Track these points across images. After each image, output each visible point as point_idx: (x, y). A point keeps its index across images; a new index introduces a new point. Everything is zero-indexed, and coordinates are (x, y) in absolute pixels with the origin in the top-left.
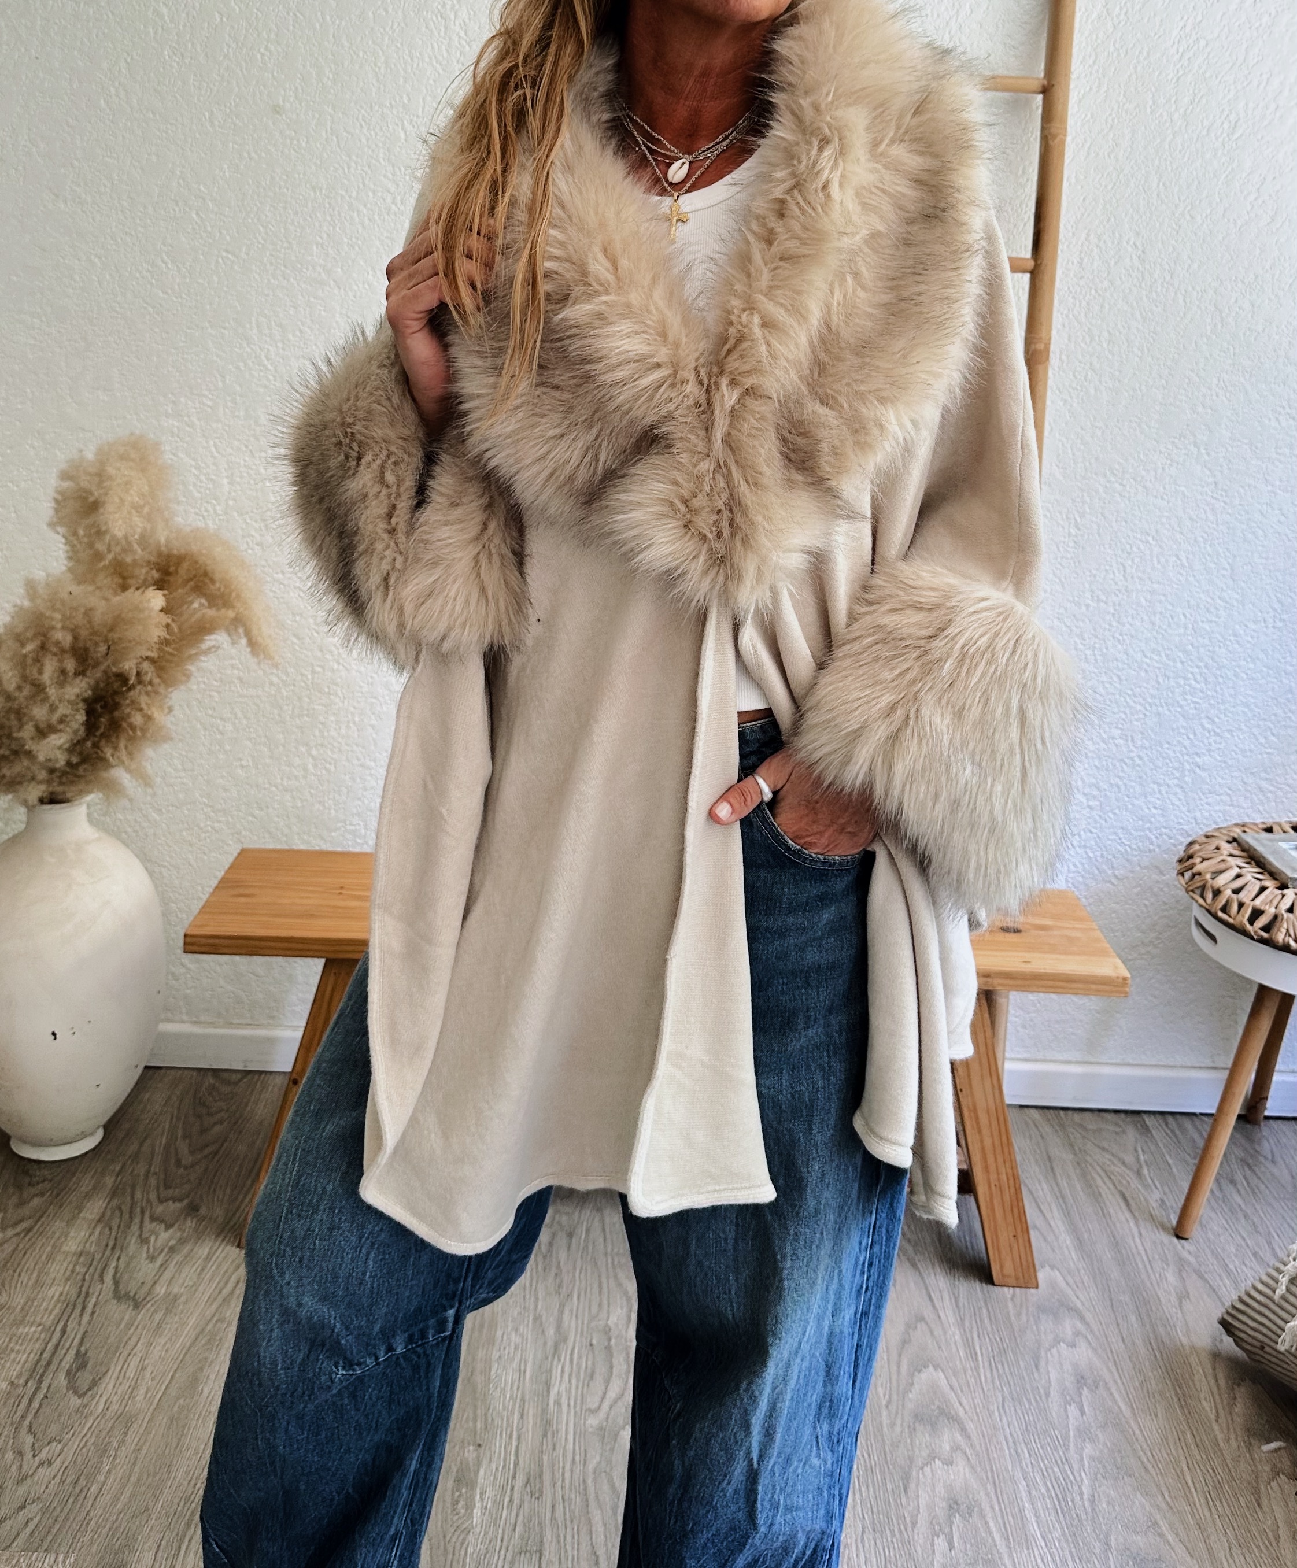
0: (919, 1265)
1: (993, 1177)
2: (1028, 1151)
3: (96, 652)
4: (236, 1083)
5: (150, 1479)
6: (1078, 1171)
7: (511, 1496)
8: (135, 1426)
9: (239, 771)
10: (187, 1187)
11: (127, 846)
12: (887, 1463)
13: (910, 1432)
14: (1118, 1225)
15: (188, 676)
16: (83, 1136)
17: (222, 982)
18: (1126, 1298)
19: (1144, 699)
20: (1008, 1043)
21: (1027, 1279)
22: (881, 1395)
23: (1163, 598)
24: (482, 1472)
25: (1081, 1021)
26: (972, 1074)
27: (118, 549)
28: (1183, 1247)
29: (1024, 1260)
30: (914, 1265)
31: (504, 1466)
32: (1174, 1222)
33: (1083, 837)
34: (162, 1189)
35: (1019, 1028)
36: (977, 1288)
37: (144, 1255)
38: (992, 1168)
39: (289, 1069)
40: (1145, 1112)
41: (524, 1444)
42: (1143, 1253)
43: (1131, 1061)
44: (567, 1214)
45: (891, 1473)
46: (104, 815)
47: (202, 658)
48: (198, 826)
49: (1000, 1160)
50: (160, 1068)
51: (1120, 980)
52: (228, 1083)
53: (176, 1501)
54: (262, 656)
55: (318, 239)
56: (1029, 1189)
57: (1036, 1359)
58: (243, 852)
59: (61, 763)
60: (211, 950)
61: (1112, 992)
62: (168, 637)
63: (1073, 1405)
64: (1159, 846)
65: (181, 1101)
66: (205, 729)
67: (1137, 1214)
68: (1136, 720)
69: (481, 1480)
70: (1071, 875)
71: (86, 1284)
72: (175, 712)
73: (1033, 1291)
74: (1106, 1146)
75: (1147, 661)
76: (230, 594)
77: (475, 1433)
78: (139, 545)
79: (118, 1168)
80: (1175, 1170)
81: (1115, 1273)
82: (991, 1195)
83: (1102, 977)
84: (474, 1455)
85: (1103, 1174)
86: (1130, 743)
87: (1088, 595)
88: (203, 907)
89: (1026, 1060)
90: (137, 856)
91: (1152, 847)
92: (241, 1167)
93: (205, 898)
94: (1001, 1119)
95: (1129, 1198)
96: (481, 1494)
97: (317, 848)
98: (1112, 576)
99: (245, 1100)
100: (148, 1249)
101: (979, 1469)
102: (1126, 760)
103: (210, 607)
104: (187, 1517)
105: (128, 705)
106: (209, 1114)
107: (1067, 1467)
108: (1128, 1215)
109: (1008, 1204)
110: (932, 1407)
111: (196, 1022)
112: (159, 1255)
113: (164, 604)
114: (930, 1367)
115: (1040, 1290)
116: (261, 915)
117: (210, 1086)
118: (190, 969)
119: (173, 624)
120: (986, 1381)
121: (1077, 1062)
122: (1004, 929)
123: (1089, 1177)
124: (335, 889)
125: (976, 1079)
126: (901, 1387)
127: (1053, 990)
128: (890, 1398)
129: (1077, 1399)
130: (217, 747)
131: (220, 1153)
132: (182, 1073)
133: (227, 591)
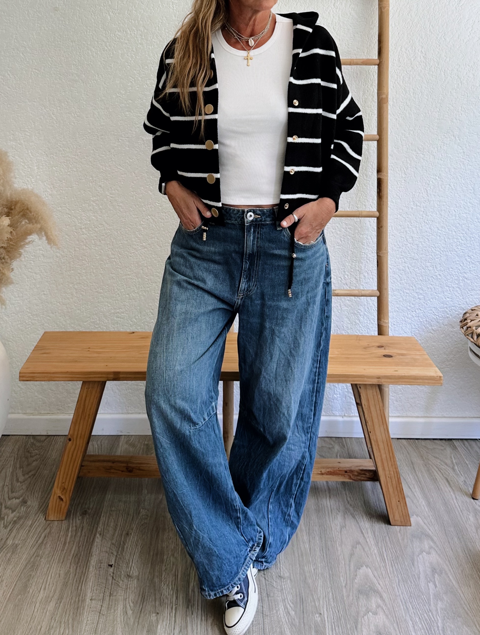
0: (356, 516)
1: (387, 473)
2: (402, 460)
4: (43, 441)
6: (425, 469)
9: (43, 296)
10: (22, 491)
12: (347, 614)
13: (357, 599)
14: (445, 494)
15: (20, 255)
17: (36, 394)
18: (452, 529)
19: (440, 249)
20: (390, 409)
21: (406, 522)
22: (342, 581)
23: (444, 203)
24: (159, 627)
25: (422, 398)
26: (375, 423)
28: (476, 503)
29: (404, 512)
30: (354, 517)
31: (170, 623)
32: (471, 491)
33: (417, 312)
34: (10, 493)
35: (395, 402)
36: (384, 526)
37: (2, 525)
38: (387, 469)
39: (67, 434)
40: (454, 439)
41: (178, 611)
42: (458, 507)
43: (446, 416)
45: (349, 620)
47: (26, 246)
48: (25, 322)
49: (390, 464)
50: (9, 435)
51: (438, 378)
52: (39, 441)
54: (52, 245)
55: (74, 62)
56: (404, 479)
57: (413, 561)
58: (45, 333)
60: (31, 379)
61: (435, 383)
62: (11, 237)
63: (431, 583)
64: (451, 315)
65: (18, 450)
66: (28, 278)
67: (454, 488)
68: (437, 258)
69: (159, 631)
70: (413, 330)
72: (14, 271)
73: (409, 527)
74: (438, 457)
75: (440, 231)
77: (156, 607)
80: (469, 466)
81: (446, 517)
82: (387, 481)
83: (430, 376)
84: (155, 618)
85: (437, 470)
86: (435, 269)
87: (412, 203)
88: (28, 359)
89: (399, 417)
91: (448, 316)
92: (46, 481)
93: (28, 355)
94: (389, 444)
95: (450, 482)
97: (78, 330)
98: (422, 195)
99: (47, 449)
100: (4, 522)
101: (390, 616)
102: (434, 277)
103: (29, 223)
106: (31, 457)
107: (430, 614)
108: (450, 489)
109: (395, 486)
110: (366, 586)
111: (25, 413)
112: (9, 525)
113: (9, 223)
114: (364, 566)
115: (412, 527)
116: (53, 362)
117: (31, 443)
118: (22, 388)
119: (13, 232)
120: (390, 572)
121: (422, 417)
122: (385, 356)
123: (431, 471)
124: (87, 349)
125: (376, 426)
126: (351, 577)
127: (409, 383)
128: (346, 582)
129: (433, 580)
130: (33, 286)
131: (36, 475)
132: (18, 438)
133: (37, 216)
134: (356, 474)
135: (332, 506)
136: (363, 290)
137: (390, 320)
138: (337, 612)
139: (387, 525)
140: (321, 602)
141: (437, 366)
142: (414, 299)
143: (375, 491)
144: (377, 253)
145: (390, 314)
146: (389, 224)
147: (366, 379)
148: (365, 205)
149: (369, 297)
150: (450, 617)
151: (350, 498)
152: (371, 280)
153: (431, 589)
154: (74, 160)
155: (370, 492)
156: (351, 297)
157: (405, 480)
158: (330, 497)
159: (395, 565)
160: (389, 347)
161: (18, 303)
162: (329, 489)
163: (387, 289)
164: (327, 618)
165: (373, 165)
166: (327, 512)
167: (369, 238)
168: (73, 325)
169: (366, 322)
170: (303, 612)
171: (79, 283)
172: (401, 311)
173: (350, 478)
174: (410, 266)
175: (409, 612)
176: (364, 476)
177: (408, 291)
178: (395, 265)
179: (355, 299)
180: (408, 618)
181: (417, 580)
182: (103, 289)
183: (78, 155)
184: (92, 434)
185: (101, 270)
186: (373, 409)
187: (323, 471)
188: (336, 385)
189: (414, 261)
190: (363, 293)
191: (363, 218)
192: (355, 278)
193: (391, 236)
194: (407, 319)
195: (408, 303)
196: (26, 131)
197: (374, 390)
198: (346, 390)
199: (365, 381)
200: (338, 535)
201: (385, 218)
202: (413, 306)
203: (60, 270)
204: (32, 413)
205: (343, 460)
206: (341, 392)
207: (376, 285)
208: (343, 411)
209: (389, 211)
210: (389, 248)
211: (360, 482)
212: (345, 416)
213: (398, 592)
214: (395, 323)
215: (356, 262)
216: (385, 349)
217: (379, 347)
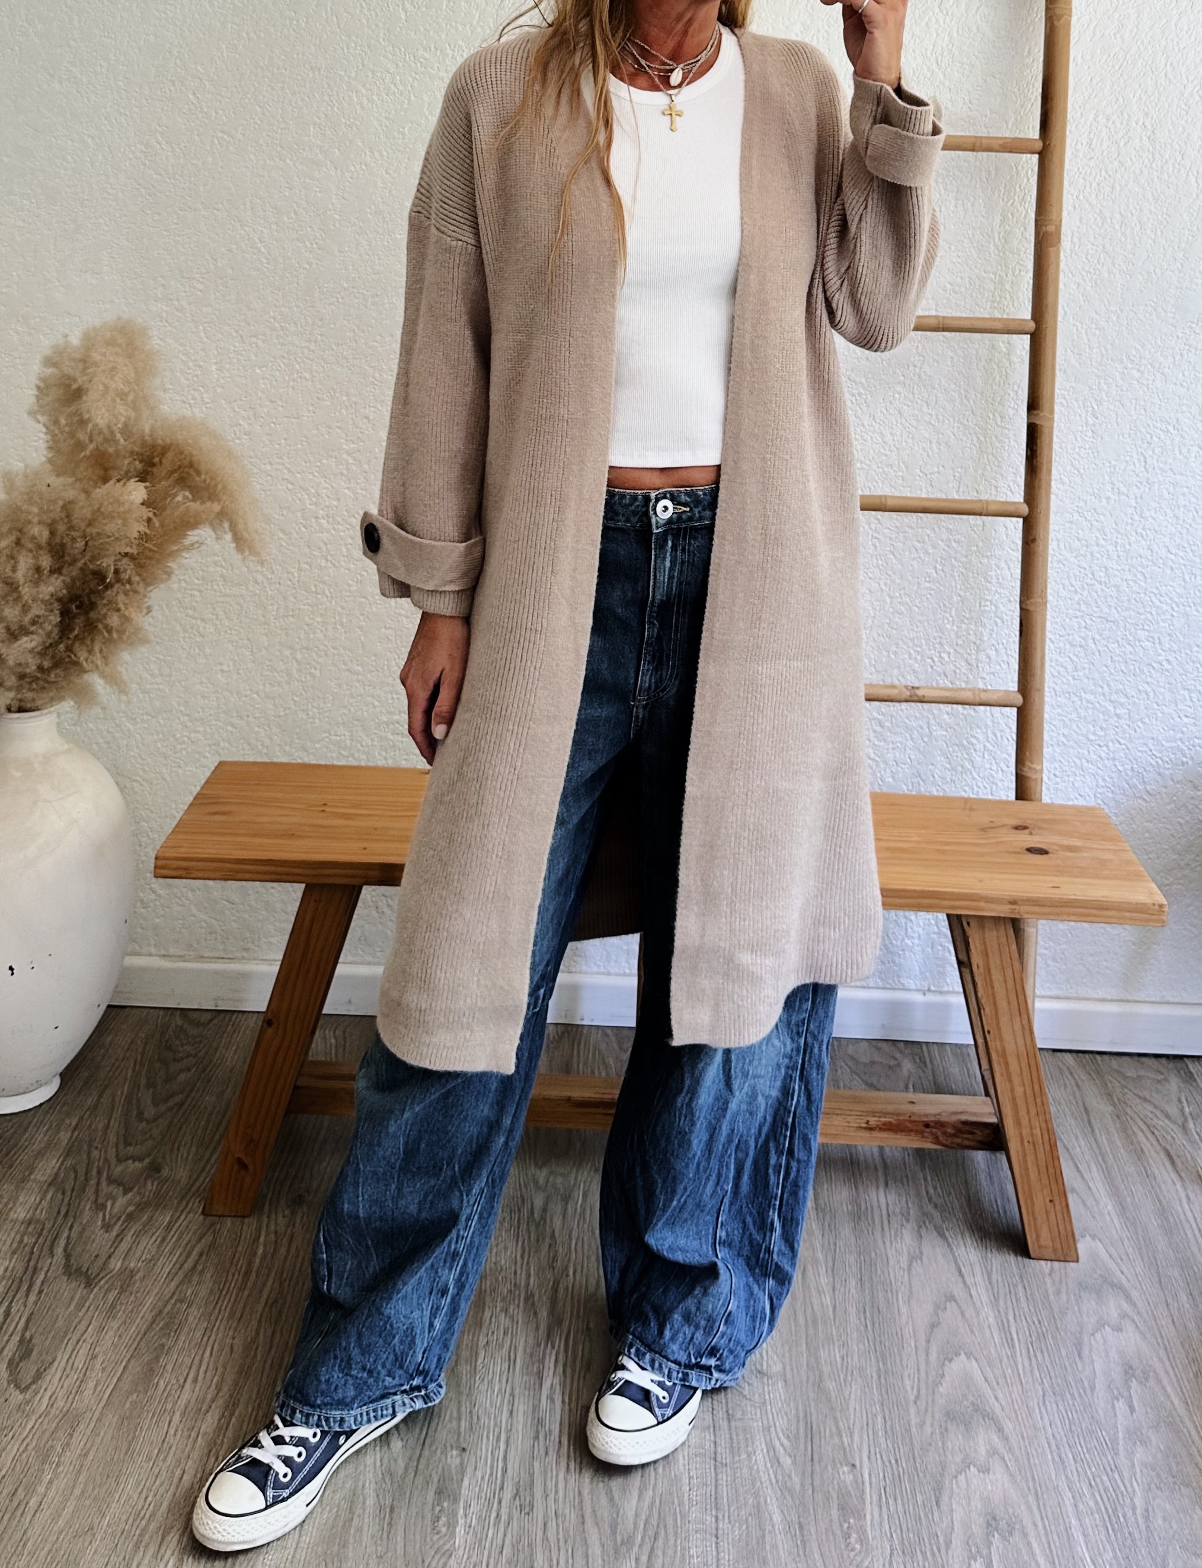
0: (947, 1234)
1: (1026, 1131)
2: (1063, 1102)
3: (72, 548)
4: (205, 1025)
5: (97, 1490)
6: (1118, 1125)
7: (499, 1510)
8: (82, 1426)
9: (219, 676)
10: (150, 1143)
11: (98, 759)
12: (916, 1470)
13: (941, 1433)
14: (1163, 1187)
15: (169, 574)
16: (39, 1084)
17: (194, 911)
18: (1175, 1273)
19: (1171, 599)
20: (1037, 979)
21: (1066, 1252)
22: (909, 1388)
23: (1185, 490)
24: (466, 1482)
25: (1115, 954)
26: (1000, 1012)
27: (100, 439)
29: (1061, 1227)
30: (942, 1235)
31: (491, 1474)
33: (1112, 749)
34: (121, 1146)
35: (1049, 962)
36: (1012, 1260)
37: (99, 1223)
38: (1025, 1121)
39: (264, 1009)
40: (1188, 1057)
41: (513, 1447)
42: (1192, 1221)
43: (1171, 1000)
44: (563, 1175)
45: (920, 1483)
46: (74, 725)
47: (184, 555)
48: (174, 736)
49: (1033, 1111)
50: (124, 1007)
51: (1157, 907)
52: (198, 1024)
53: (124, 1518)
54: (247, 553)
55: (316, 119)
56: (1065, 1146)
57: (1079, 1345)
58: (221, 764)
59: (33, 668)
60: (184, 873)
61: (1148, 920)
62: (148, 531)
63: (1122, 1400)
64: (1192, 758)
65: (146, 1043)
66: (185, 631)
67: (1183, 1174)
68: (1162, 621)
69: (464, 1491)
70: (1099, 790)
71: (35, 1257)
72: (154, 613)
73: (1072, 1264)
74: (1148, 1097)
75: (1172, 557)
76: (216, 486)
77: (459, 1434)
78: (122, 433)
79: (74, 1123)
81: (1162, 1244)
82: (1023, 1149)
83: (1137, 904)
84: (458, 1460)
85: (1144, 1129)
86: (1157, 645)
87: (1108, 487)
88: (177, 826)
89: (1058, 998)
90: (108, 770)
91: (1184, 760)
92: (208, 1121)
93: (178, 816)
94: (1033, 1063)
95: (1175, 1158)
96: (465, 1509)
97: (299, 761)
98: (1132, 468)
99: (214, 1045)
100: (104, 1216)
101: (1019, 1478)
102: (1154, 665)
103: (194, 500)
104: (135, 1538)
105: (105, 605)
106: (174, 1060)
107: (1117, 1476)
108: (1174, 1176)
109: (1042, 1164)
110: (965, 1403)
111: (164, 956)
112: (115, 1224)
113: (145, 497)
114: (963, 1355)
115: (1080, 1264)
116: (238, 835)
117: (177, 1026)
118: (160, 896)
119: (155, 519)
120: (1024, 1372)
121: (1112, 1001)
122: (1030, 850)
123: (1130, 1132)
124: (317, 806)
125: (1004, 1020)
126: (930, 1380)
127: (1083, 919)
128: (918, 1392)
129: (1125, 1394)
130: (197, 651)
131: (186, 1105)
132: (148, 1013)
133: (213, 483)
134: (950, 1131)
135: (891, 1206)
136: (984, 691)
137: (1045, 764)
138: (893, 1462)
139: (1020, 1258)
140: (856, 1437)
141: (1154, 880)
142: (1106, 717)
143: (994, 1174)
144: (1021, 603)
145: (1045, 750)
146: (1052, 535)
147: (982, 904)
148: (996, 487)
149: (998, 708)
150: (1162, 1485)
151: (935, 1189)
152: (1005, 666)
153: (1119, 1417)
154: (306, 351)
155: (983, 1177)
156: (955, 706)
157: (1067, 1149)
158: (886, 1185)
159: (1035, 1356)
160: (1040, 828)
161: (159, 690)
162: (885, 1166)
163: (1041, 690)
164: (870, 1475)
165: (1020, 392)
166: (877, 1221)
167: (1003, 565)
168: (287, 748)
169: (988, 766)
170: (812, 1460)
171: (307, 649)
172: (1072, 743)
173: (937, 1141)
174: (1097, 637)
175: (1065, 1469)
176: (970, 1136)
177: (1091, 698)
178: (1063, 633)
179: (965, 712)
180: (1063, 1485)
181: (1088, 1391)
182: (362, 665)
183: (315, 342)
184: (324, 1012)
185: (361, 618)
186: (996, 976)
187: (873, 1121)
188: (912, 915)
189: (1108, 626)
190: (984, 697)
191: (990, 518)
192: (966, 661)
193: (1055, 565)
194: (1086, 764)
195: (1091, 726)
196: (194, 279)
197: (1002, 932)
198: (936, 930)
199: (982, 910)
200: (903, 1277)
201: (1042, 519)
202: (1102, 733)
203: (264, 616)
204: (180, 956)
205: (923, 1096)
206: (921, 932)
207: (1016, 679)
208: (925, 978)
209: (1052, 504)
210: (1049, 591)
211: (959, 1152)
212: (929, 990)
213: (1041, 1418)
214: (1057, 773)
215: (970, 623)
216: (1031, 834)
217: (1017, 828)
